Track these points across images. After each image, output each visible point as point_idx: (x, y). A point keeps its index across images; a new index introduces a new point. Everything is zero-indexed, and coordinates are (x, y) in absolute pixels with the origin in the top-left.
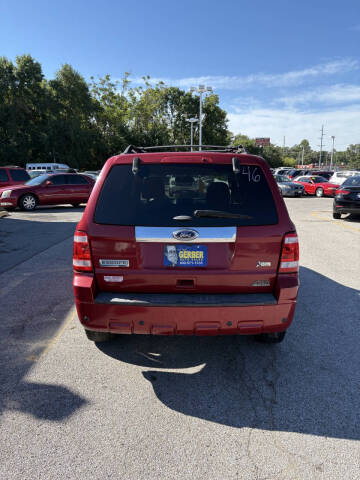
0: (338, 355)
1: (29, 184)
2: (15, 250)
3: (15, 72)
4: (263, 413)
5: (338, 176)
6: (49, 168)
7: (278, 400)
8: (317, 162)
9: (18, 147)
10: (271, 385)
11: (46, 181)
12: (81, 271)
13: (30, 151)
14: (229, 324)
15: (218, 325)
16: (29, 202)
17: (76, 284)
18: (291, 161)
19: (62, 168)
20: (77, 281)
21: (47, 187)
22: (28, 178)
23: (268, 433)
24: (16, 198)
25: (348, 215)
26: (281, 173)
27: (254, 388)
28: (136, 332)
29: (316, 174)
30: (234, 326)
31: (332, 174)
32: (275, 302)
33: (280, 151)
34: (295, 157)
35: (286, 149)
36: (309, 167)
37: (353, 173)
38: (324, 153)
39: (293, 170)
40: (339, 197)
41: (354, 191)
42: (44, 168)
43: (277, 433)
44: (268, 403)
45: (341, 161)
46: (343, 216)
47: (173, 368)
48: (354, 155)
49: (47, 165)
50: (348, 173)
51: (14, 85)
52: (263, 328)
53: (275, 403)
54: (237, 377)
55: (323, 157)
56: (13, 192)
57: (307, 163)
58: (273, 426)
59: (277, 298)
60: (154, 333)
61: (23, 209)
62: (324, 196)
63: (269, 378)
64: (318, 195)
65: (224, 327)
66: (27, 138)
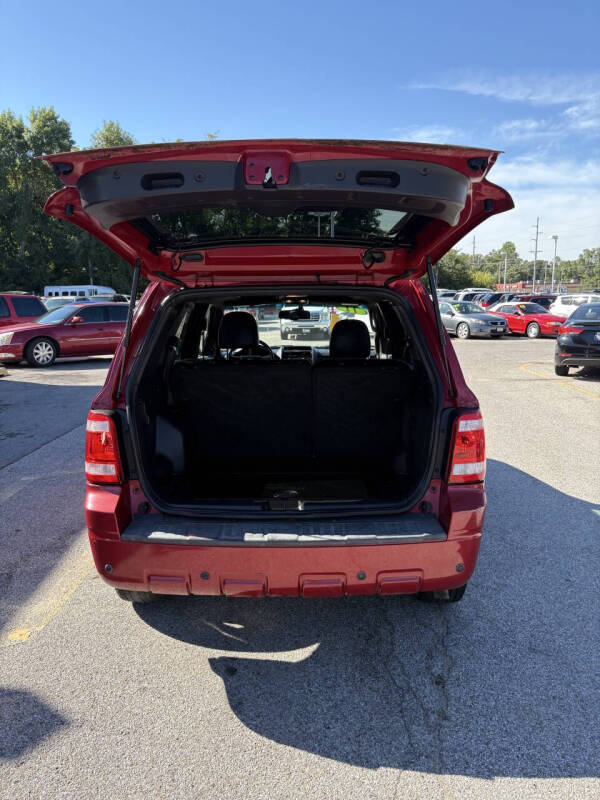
0: (560, 624)
1: (44, 321)
2: (11, 435)
3: (26, 136)
4: (423, 738)
5: (564, 302)
6: (82, 294)
7: (451, 711)
8: (530, 278)
9: (30, 259)
10: (440, 681)
11: (71, 316)
12: (99, 483)
13: (52, 266)
14: (362, 577)
15: (342, 579)
16: (43, 352)
17: (90, 506)
18: (486, 277)
19: (103, 295)
20: (93, 501)
21: (74, 326)
22: (43, 311)
23: (431, 777)
24: (21, 345)
25: (581, 368)
26: (469, 297)
27: (409, 689)
28: (196, 593)
29: (527, 299)
30: (370, 580)
31: (554, 298)
32: (444, 536)
33: (468, 262)
34: (492, 271)
35: (477, 257)
36: (516, 288)
37: (590, 298)
38: (540, 264)
39: (488, 293)
40: (564, 338)
41: (590, 329)
42: (73, 294)
43: (447, 778)
44: (433, 718)
45: (570, 276)
46: (572, 371)
47: (268, 650)
48: (591, 266)
49: (78, 288)
50: (580, 298)
51: (24, 158)
52: (422, 582)
53: (445, 718)
54: (380, 667)
55: (540, 271)
56: (17, 336)
57: (512, 280)
58: (439, 764)
59: (446, 530)
60: (227, 593)
61: (33, 364)
62: (540, 336)
63: (436, 670)
64: (531, 335)
65: (353, 581)
66: (45, 244)
